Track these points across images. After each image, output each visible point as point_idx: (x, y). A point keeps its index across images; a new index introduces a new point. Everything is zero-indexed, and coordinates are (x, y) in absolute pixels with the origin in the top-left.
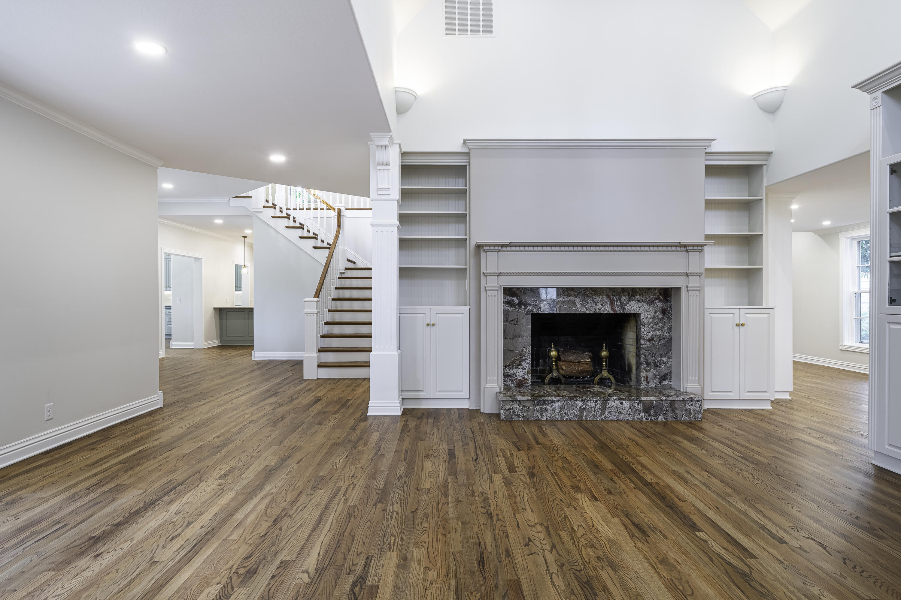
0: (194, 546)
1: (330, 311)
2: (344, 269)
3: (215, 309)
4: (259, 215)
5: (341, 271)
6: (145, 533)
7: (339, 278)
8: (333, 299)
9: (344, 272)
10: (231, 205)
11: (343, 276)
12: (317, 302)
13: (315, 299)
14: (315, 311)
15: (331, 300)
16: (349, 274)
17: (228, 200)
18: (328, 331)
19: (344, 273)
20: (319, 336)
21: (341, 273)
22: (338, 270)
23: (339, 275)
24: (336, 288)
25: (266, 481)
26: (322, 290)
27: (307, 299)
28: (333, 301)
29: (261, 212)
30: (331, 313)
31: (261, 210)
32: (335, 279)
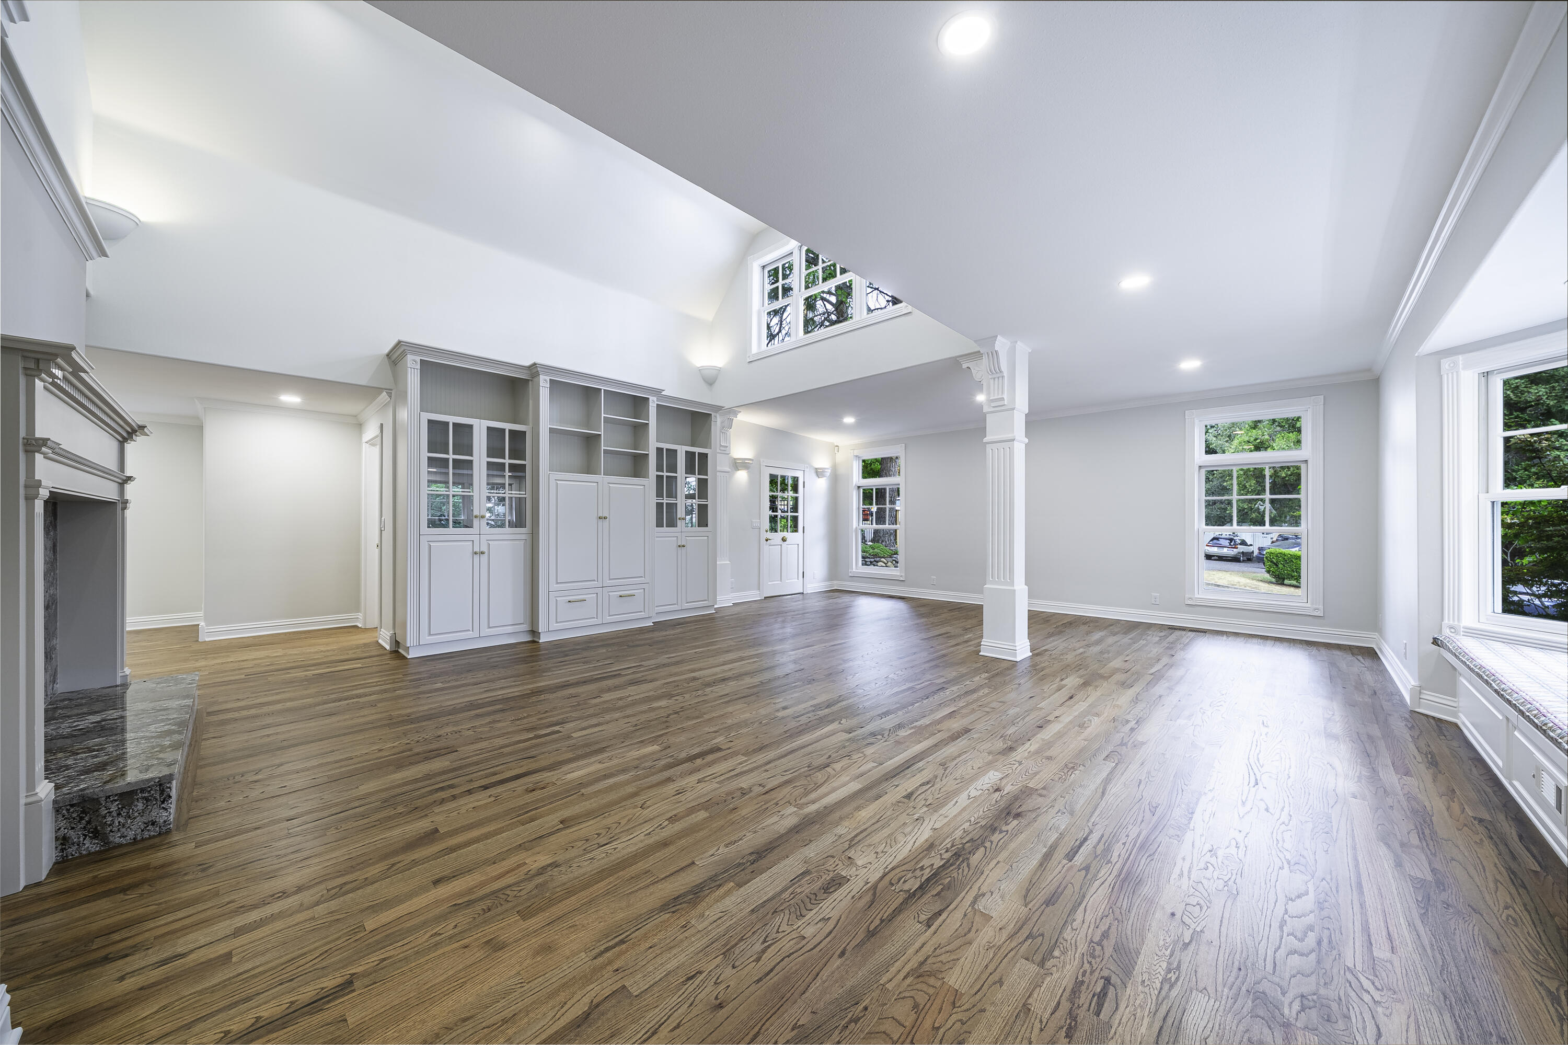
0: (908, 768)
6: (957, 802)
25: (781, 837)
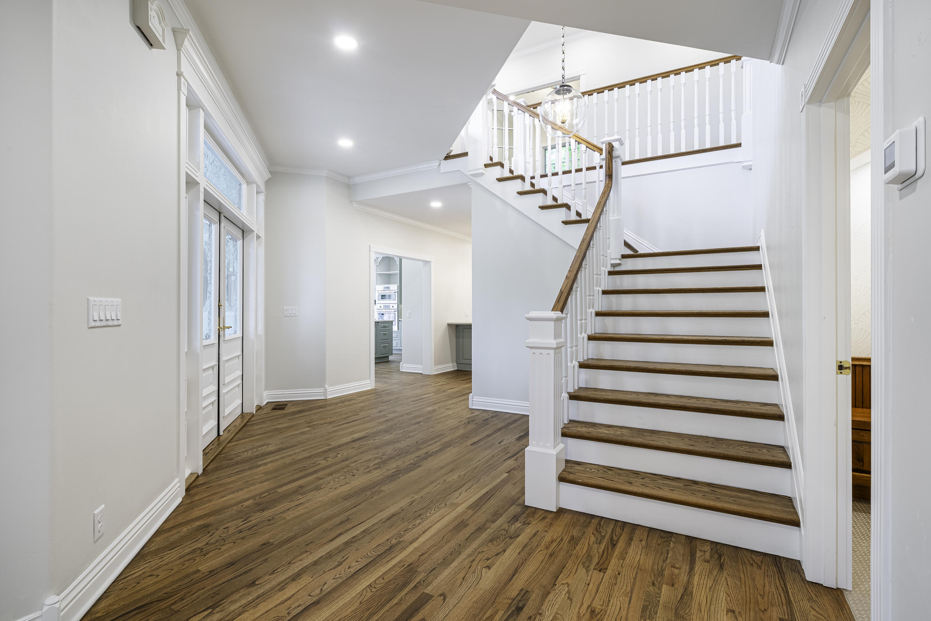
1: (590, 338)
2: (620, 257)
3: (450, 325)
4: (478, 180)
5: (613, 262)
7: (610, 273)
8: (598, 314)
9: (618, 262)
10: (442, 171)
11: (617, 269)
12: (558, 320)
13: (558, 314)
14: (553, 343)
15: (594, 314)
16: (630, 264)
17: (438, 164)
18: (586, 382)
19: (619, 265)
20: (565, 396)
21: (613, 265)
22: (608, 258)
23: (610, 269)
24: (605, 292)
26: (573, 293)
27: (533, 314)
28: (599, 318)
29: (482, 174)
30: (593, 343)
31: (481, 171)
32: (602, 276)
